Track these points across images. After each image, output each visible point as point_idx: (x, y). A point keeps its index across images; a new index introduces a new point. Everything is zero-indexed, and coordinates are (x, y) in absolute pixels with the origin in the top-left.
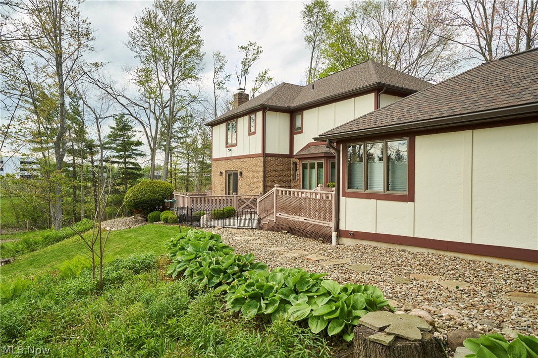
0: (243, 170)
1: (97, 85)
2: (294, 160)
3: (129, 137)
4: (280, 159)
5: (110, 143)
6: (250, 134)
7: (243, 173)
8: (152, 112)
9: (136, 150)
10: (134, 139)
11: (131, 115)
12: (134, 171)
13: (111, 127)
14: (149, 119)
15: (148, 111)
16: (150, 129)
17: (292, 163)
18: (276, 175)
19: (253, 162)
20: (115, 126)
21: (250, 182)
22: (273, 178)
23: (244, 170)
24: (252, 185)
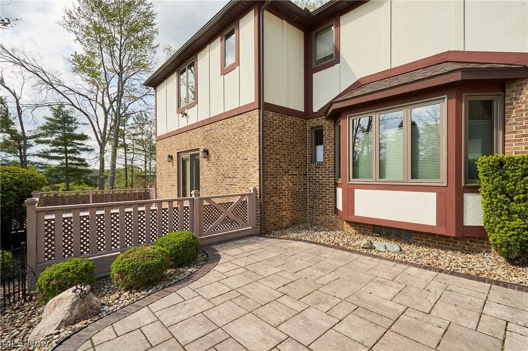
0: (210, 147)
1: (24, 67)
2: (315, 122)
3: (71, 130)
4: (290, 118)
5: (46, 135)
6: (225, 71)
7: (210, 152)
8: (99, 104)
9: (81, 144)
10: (77, 132)
11: (73, 105)
12: (80, 167)
13: (47, 118)
14: (95, 111)
15: (94, 103)
16: (97, 122)
17: (308, 129)
18: (283, 152)
19: (233, 126)
20: (52, 116)
21: (226, 168)
22: (278, 157)
23: (211, 145)
24: (231, 174)
